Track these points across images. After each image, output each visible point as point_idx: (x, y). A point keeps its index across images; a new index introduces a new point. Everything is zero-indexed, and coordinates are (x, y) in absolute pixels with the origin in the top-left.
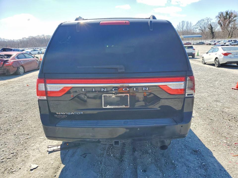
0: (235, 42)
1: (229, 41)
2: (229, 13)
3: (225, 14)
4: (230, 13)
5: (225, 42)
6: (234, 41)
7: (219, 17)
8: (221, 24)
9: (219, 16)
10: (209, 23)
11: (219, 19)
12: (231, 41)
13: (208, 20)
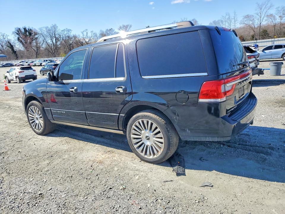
0: (51, 62)
1: (44, 61)
2: (27, 29)
3: (23, 31)
4: (29, 29)
5: (40, 62)
6: (49, 60)
7: (18, 34)
8: (21, 41)
9: (17, 32)
10: (6, 39)
11: (17, 36)
12: (47, 61)
13: (3, 36)
